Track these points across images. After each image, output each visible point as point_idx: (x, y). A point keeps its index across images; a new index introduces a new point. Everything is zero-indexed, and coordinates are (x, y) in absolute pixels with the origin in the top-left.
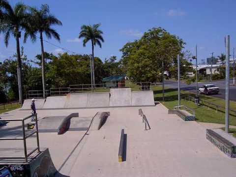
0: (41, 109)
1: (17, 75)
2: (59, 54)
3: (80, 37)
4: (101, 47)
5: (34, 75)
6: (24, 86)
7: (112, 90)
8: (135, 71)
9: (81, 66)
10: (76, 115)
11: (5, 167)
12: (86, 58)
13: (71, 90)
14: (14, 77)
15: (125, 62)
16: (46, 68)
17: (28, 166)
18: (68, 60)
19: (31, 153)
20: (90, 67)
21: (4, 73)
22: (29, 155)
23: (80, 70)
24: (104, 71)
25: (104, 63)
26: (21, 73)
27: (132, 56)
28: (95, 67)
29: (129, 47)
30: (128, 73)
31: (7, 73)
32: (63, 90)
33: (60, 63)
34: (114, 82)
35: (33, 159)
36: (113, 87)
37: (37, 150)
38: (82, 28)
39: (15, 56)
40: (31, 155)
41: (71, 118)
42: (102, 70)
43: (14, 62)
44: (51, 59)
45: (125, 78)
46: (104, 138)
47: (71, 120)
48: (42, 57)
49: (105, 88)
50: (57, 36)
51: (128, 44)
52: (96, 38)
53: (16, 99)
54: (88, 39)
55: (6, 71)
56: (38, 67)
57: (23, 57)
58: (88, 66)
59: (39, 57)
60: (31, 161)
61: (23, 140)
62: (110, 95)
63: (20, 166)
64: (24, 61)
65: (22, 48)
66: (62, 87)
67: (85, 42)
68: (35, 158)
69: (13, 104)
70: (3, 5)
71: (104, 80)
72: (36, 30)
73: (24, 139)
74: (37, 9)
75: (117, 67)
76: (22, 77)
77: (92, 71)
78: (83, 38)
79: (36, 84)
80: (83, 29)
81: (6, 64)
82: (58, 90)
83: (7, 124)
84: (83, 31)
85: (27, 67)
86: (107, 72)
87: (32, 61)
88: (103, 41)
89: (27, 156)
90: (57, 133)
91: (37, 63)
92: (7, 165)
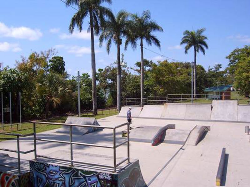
0: (138, 117)
1: (116, 82)
2: (159, 62)
3: (181, 44)
4: (204, 54)
5: (133, 83)
6: (123, 93)
7: (215, 102)
8: (243, 81)
9: (182, 74)
10: (172, 127)
11: (94, 174)
12: (187, 66)
13: (169, 100)
14: (114, 84)
15: (232, 70)
16: (145, 76)
17: (116, 176)
18: (168, 68)
19: (120, 164)
20: (191, 75)
21: (105, 80)
22: (118, 165)
23: (179, 78)
24: (206, 81)
25: (207, 71)
26: (120, 80)
27: (240, 64)
28: (196, 75)
29: (237, 54)
30: (235, 84)
31: (107, 79)
32: (161, 99)
33: (159, 70)
34: (217, 93)
35: (122, 169)
36: (216, 99)
37: (127, 161)
38: (184, 34)
39: (115, 63)
40: (120, 165)
41: (167, 129)
42: (204, 79)
43: (114, 69)
44: (150, 66)
45: (231, 89)
46: (202, 155)
47: (167, 131)
48: (142, 64)
49: (207, 99)
50: (157, 42)
51: (236, 51)
52: (199, 45)
53: (114, 105)
54: (190, 46)
55: (107, 78)
56: (137, 74)
57: (123, 64)
58: (189, 74)
59: (139, 64)
60: (119, 172)
61: (113, 149)
62: (212, 107)
63: (108, 175)
64: (124, 69)
65: (123, 55)
66: (160, 95)
67: (187, 49)
68: (124, 169)
69: (111, 110)
70: (106, 14)
71: (207, 90)
72: (137, 37)
73: (115, 148)
74: (138, 16)
75: (222, 76)
76: (121, 84)
77: (193, 80)
78: (185, 45)
79: (135, 92)
80: (186, 35)
81: (107, 70)
82: (156, 99)
83: (103, 130)
84: (185, 37)
85: (126, 74)
86: (210, 81)
87: (131, 68)
88: (207, 47)
89: (116, 166)
90: (151, 144)
91: (137, 70)
92: (96, 173)
